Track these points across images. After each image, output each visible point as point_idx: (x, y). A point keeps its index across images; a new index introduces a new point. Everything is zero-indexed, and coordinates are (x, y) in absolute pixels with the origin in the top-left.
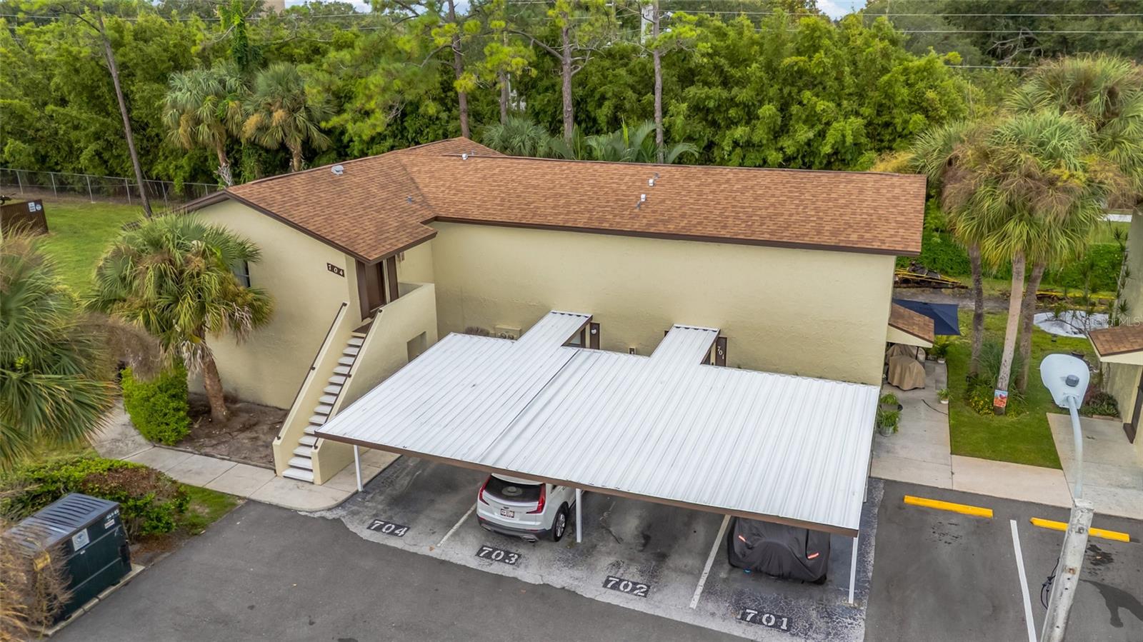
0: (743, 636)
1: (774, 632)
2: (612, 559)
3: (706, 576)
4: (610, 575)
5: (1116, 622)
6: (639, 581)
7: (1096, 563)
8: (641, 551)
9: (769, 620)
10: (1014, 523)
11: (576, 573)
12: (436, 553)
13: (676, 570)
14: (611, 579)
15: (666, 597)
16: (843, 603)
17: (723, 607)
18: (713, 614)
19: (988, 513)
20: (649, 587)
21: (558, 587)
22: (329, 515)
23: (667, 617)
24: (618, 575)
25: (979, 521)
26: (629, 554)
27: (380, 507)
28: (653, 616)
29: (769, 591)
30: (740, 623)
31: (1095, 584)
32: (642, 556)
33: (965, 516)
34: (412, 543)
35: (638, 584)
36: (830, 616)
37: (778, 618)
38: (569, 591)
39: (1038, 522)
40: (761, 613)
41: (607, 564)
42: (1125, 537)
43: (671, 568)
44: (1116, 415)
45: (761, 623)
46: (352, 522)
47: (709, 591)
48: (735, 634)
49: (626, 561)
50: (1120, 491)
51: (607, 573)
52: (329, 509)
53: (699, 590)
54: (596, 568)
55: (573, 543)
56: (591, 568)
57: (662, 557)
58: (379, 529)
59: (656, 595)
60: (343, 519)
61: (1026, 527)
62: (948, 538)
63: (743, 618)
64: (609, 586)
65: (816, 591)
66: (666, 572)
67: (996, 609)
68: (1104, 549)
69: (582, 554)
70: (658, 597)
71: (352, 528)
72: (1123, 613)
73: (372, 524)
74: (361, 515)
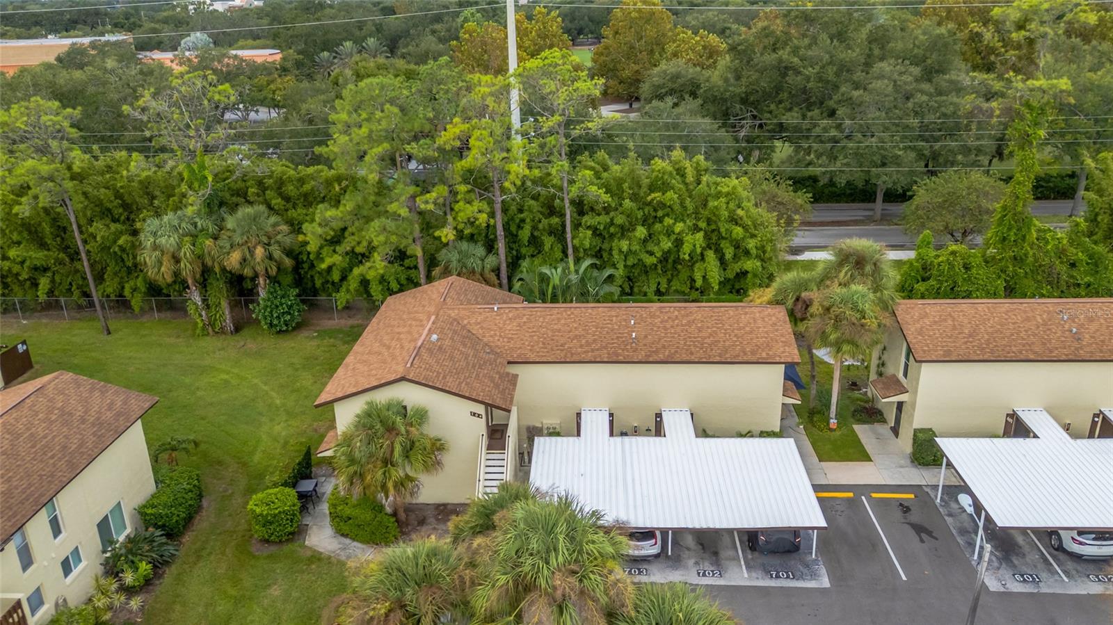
0: (776, 585)
1: (788, 580)
2: (693, 561)
3: (743, 559)
4: (698, 569)
5: (922, 541)
6: (713, 569)
7: (905, 512)
8: (704, 553)
9: (783, 575)
10: (863, 498)
11: (681, 572)
13: (727, 559)
14: (699, 571)
15: (731, 574)
16: (810, 558)
17: (760, 573)
18: (758, 578)
19: (851, 495)
20: (720, 571)
23: (738, 584)
24: (701, 568)
25: (848, 499)
26: (699, 556)
28: (731, 586)
29: (775, 561)
30: (771, 579)
31: (908, 523)
32: (706, 555)
33: (842, 499)
35: (714, 571)
36: (808, 566)
37: (787, 573)
39: (874, 495)
40: (778, 573)
41: (693, 564)
42: (912, 496)
43: (724, 559)
44: (884, 421)
45: (780, 577)
47: (748, 567)
48: (772, 585)
49: (700, 560)
50: (902, 470)
51: (696, 569)
53: (744, 567)
54: (690, 568)
55: (667, 556)
56: (688, 568)
57: (716, 554)
61: (869, 499)
62: (839, 513)
63: (772, 577)
64: (701, 575)
65: (794, 555)
66: (723, 561)
67: (873, 545)
68: (906, 504)
69: (676, 561)
70: (727, 575)
72: (923, 535)
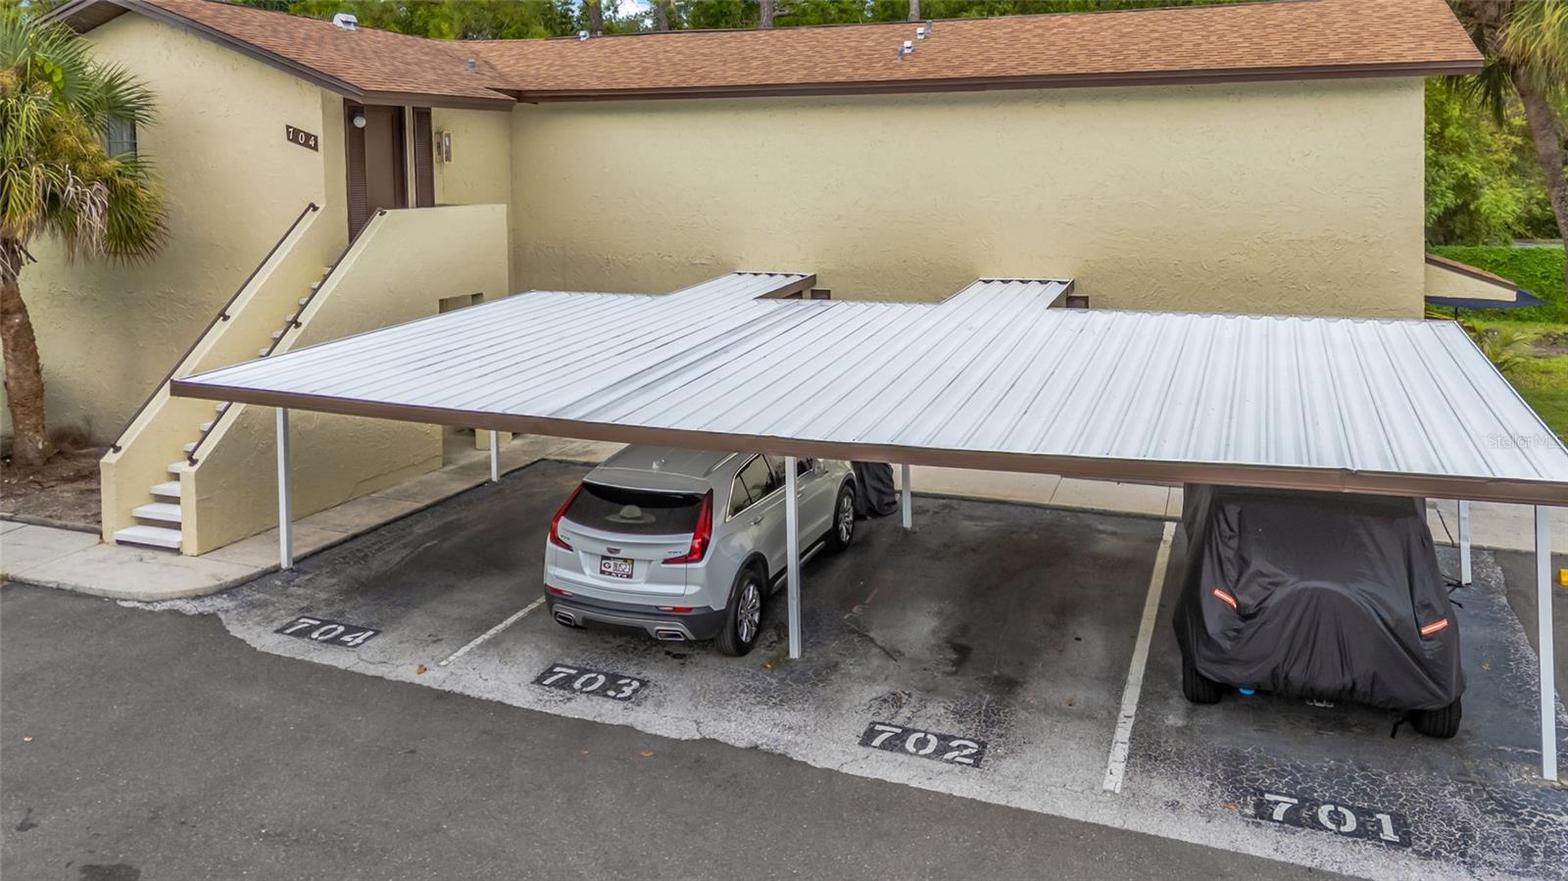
0: (1279, 857)
1: (1365, 845)
2: (882, 689)
3: (1131, 722)
4: (877, 719)
6: (954, 732)
8: (954, 674)
9: (1337, 818)
11: (789, 717)
12: (434, 678)
13: (1046, 709)
14: (879, 728)
15: (1034, 767)
16: (1530, 779)
17: (1197, 790)
18: (1174, 805)
20: (983, 745)
21: (742, 744)
22: (191, 608)
23: (1048, 810)
24: (899, 720)
26: (922, 680)
27: (322, 596)
28: (1005, 810)
29: (1311, 754)
30: (1258, 825)
32: (957, 685)
34: (379, 657)
35: (954, 738)
37: (1363, 814)
38: (769, 754)
40: (1309, 804)
41: (866, 700)
43: (1032, 706)
45: (1316, 825)
46: (241, 621)
47: (1146, 751)
48: (1252, 851)
49: (916, 694)
51: (869, 717)
52: (197, 597)
53: (1120, 752)
54: (838, 706)
55: (781, 660)
56: (829, 708)
57: (1007, 686)
58: (303, 633)
59: (1005, 763)
60: (222, 616)
63: (1263, 814)
64: (877, 742)
66: (1022, 715)
69: (802, 679)
70: (1010, 766)
71: (236, 630)
73: (291, 625)
74: (271, 608)
